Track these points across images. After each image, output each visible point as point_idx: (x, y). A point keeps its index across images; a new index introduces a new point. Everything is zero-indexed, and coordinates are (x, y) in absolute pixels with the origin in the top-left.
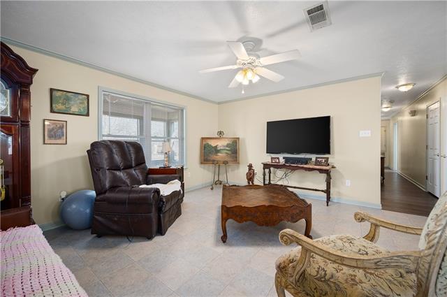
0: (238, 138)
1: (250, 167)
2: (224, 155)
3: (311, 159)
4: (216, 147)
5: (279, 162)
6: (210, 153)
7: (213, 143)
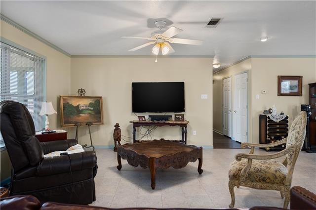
0: (101, 97)
1: (117, 126)
2: (87, 115)
3: (171, 116)
4: (78, 107)
5: (145, 120)
6: (71, 114)
7: (75, 103)
